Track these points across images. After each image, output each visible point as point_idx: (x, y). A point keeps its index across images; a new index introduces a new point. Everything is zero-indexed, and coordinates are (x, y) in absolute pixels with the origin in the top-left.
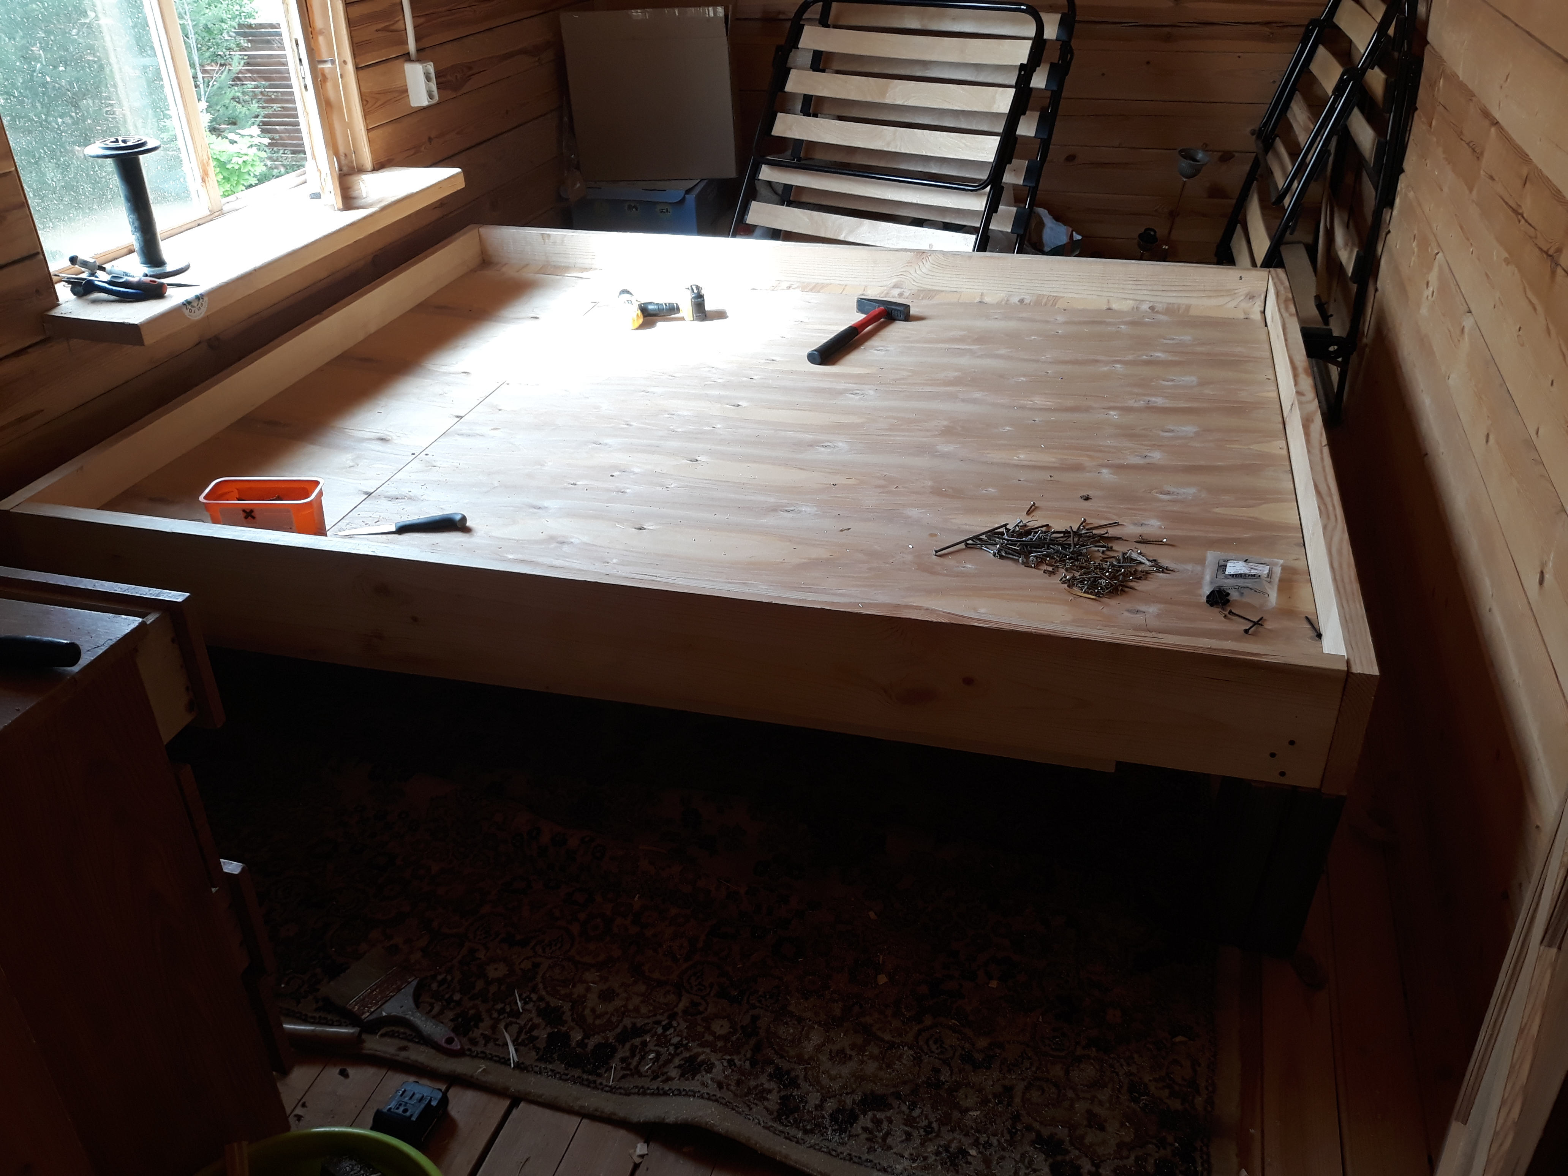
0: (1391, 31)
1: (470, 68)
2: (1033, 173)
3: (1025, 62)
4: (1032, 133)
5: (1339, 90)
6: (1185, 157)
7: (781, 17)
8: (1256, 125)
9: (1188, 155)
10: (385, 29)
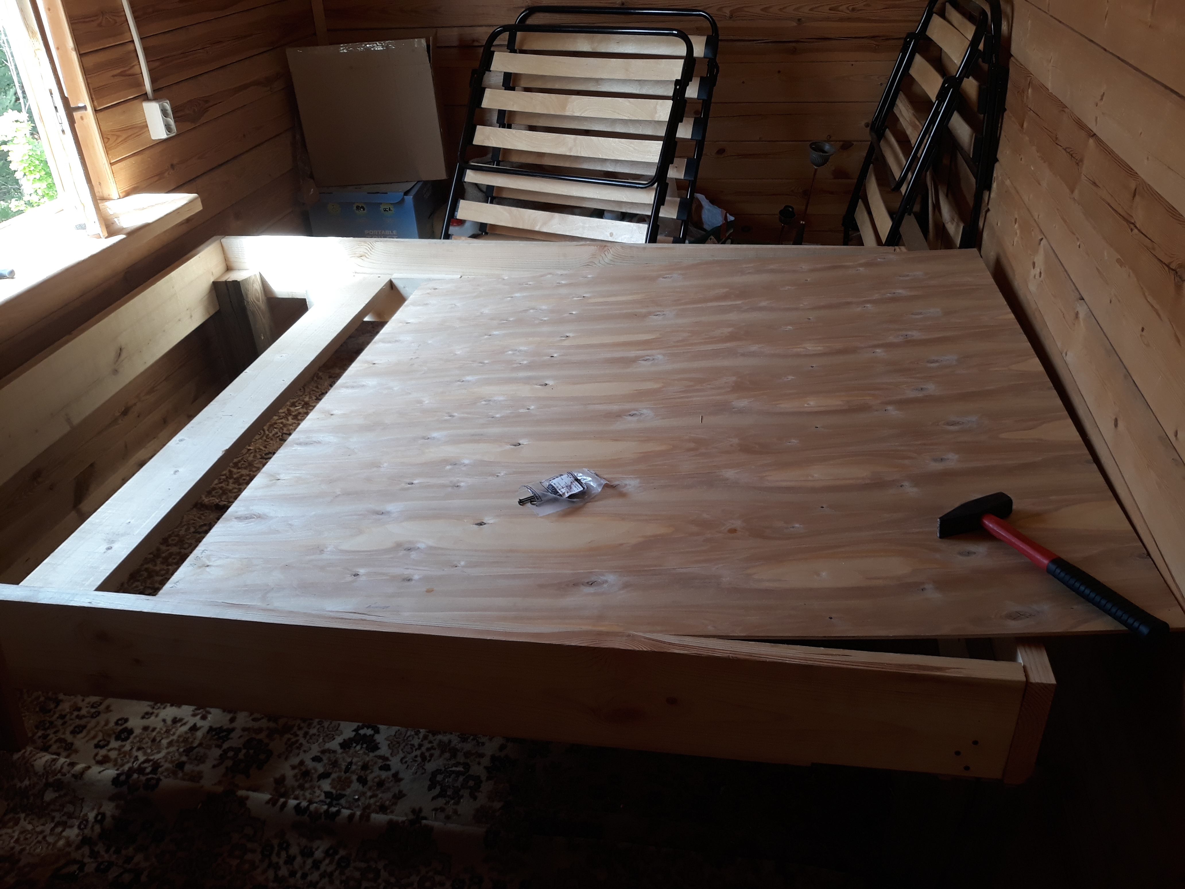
0: (981, 47)
1: (207, 102)
2: (692, 167)
3: (679, 78)
4: (689, 136)
5: (941, 96)
6: (814, 149)
7: (476, 44)
8: (870, 119)
9: (817, 147)
10: (121, 74)
